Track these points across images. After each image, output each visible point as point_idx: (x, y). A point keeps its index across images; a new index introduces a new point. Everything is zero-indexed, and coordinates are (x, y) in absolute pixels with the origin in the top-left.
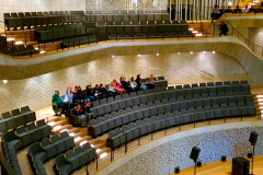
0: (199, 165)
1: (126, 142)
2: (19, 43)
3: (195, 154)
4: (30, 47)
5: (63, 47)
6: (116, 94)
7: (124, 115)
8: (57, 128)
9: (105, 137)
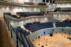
0: (45, 34)
1: (34, 31)
2: (18, 16)
3: (44, 33)
4: (20, 17)
5: (25, 17)
6: (33, 24)
7: (34, 27)
8: (24, 29)
9: (31, 30)
